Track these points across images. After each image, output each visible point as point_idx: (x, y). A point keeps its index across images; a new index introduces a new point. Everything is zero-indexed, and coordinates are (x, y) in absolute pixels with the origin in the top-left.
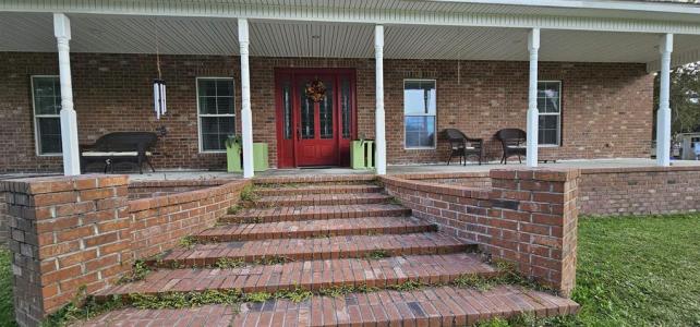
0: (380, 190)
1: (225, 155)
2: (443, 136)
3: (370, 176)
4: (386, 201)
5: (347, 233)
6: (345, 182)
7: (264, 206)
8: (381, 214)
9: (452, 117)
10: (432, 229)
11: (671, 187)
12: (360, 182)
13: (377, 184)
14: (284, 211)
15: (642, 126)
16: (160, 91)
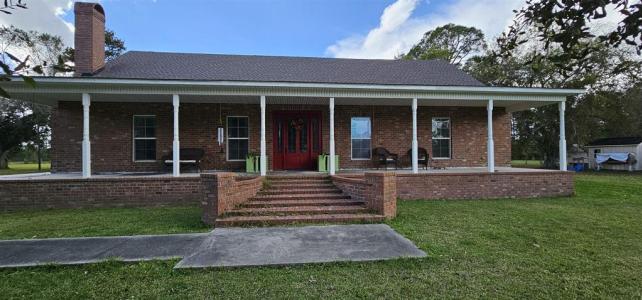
0: (331, 182)
1: (245, 163)
2: (375, 152)
3: (326, 176)
4: (332, 187)
5: (312, 198)
6: (313, 178)
7: (275, 188)
8: (329, 192)
9: (381, 140)
10: (350, 198)
11: (493, 184)
12: (321, 178)
13: (329, 179)
14: (284, 190)
15: (505, 146)
16: (221, 131)
